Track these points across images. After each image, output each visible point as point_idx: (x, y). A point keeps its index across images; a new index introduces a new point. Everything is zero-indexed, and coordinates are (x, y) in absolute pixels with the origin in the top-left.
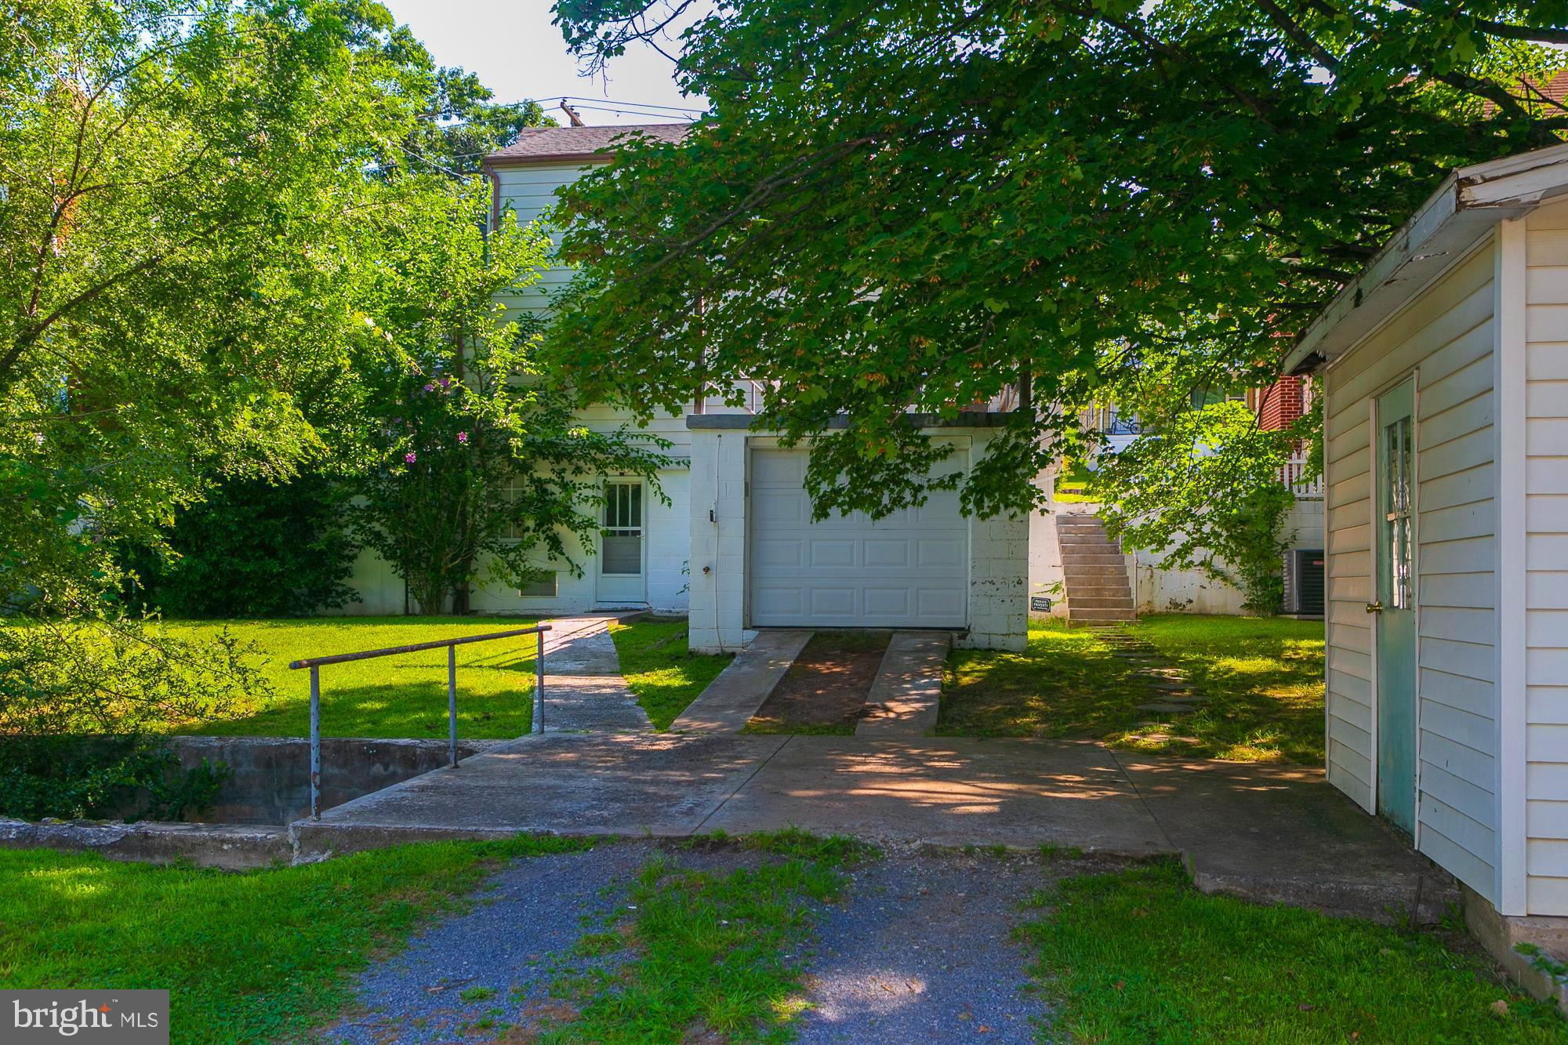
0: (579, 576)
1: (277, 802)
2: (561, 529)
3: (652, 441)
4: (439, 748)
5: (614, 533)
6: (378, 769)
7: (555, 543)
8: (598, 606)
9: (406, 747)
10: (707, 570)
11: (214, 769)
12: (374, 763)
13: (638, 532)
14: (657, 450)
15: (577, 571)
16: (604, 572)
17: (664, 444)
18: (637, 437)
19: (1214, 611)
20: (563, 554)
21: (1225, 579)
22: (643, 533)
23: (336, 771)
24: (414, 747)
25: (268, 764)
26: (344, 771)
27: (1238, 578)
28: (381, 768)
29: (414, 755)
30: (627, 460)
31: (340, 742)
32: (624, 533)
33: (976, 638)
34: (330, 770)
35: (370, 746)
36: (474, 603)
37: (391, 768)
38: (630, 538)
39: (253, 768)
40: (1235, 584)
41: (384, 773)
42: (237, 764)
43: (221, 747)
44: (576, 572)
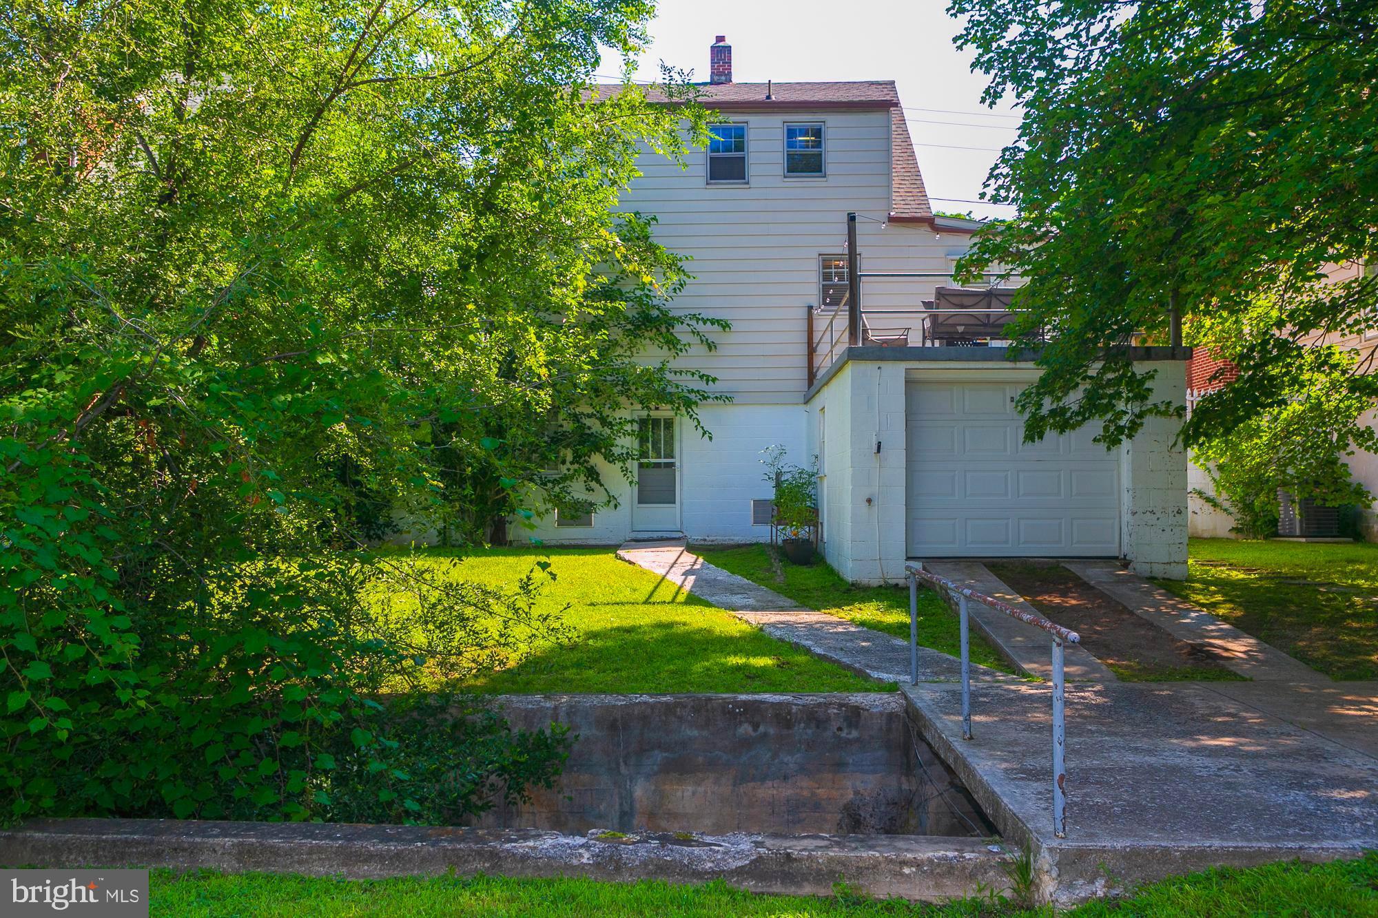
0: (616, 507)
1: (623, 769)
2: (597, 460)
3: (696, 377)
4: (820, 705)
5: (648, 465)
6: (745, 729)
7: (593, 474)
8: (634, 535)
9: (780, 704)
10: (869, 501)
11: (548, 732)
12: (741, 723)
13: (672, 465)
14: (701, 385)
15: (612, 501)
16: (641, 500)
17: (707, 379)
18: (681, 373)
19: (1205, 535)
20: (601, 485)
21: (1215, 505)
22: (678, 464)
23: (696, 733)
24: (789, 704)
25: (613, 726)
26: (705, 733)
27: (1227, 505)
28: (750, 729)
29: (789, 713)
30: (664, 396)
31: (699, 699)
32: (658, 465)
33: (1138, 567)
34: (689, 732)
35: (737, 704)
36: (511, 533)
37: (762, 729)
38: (664, 471)
39: (594, 731)
40: (1225, 510)
41: (753, 734)
42: (574, 727)
43: (556, 708)
44: (612, 504)
